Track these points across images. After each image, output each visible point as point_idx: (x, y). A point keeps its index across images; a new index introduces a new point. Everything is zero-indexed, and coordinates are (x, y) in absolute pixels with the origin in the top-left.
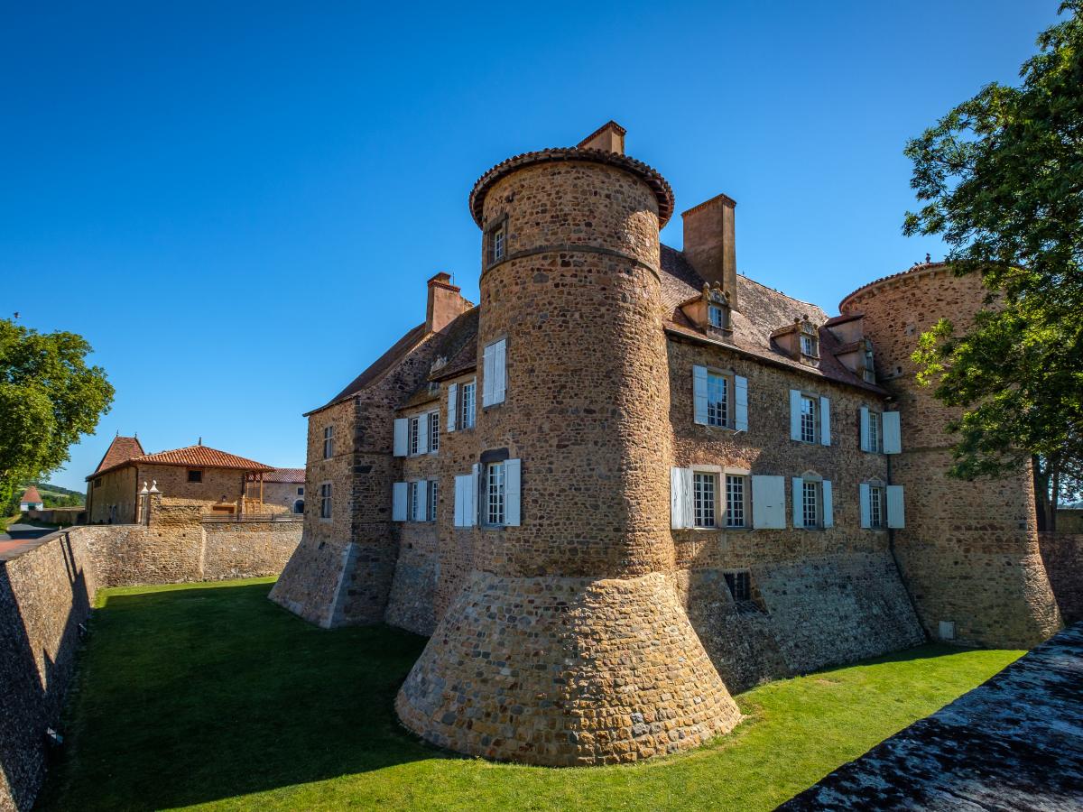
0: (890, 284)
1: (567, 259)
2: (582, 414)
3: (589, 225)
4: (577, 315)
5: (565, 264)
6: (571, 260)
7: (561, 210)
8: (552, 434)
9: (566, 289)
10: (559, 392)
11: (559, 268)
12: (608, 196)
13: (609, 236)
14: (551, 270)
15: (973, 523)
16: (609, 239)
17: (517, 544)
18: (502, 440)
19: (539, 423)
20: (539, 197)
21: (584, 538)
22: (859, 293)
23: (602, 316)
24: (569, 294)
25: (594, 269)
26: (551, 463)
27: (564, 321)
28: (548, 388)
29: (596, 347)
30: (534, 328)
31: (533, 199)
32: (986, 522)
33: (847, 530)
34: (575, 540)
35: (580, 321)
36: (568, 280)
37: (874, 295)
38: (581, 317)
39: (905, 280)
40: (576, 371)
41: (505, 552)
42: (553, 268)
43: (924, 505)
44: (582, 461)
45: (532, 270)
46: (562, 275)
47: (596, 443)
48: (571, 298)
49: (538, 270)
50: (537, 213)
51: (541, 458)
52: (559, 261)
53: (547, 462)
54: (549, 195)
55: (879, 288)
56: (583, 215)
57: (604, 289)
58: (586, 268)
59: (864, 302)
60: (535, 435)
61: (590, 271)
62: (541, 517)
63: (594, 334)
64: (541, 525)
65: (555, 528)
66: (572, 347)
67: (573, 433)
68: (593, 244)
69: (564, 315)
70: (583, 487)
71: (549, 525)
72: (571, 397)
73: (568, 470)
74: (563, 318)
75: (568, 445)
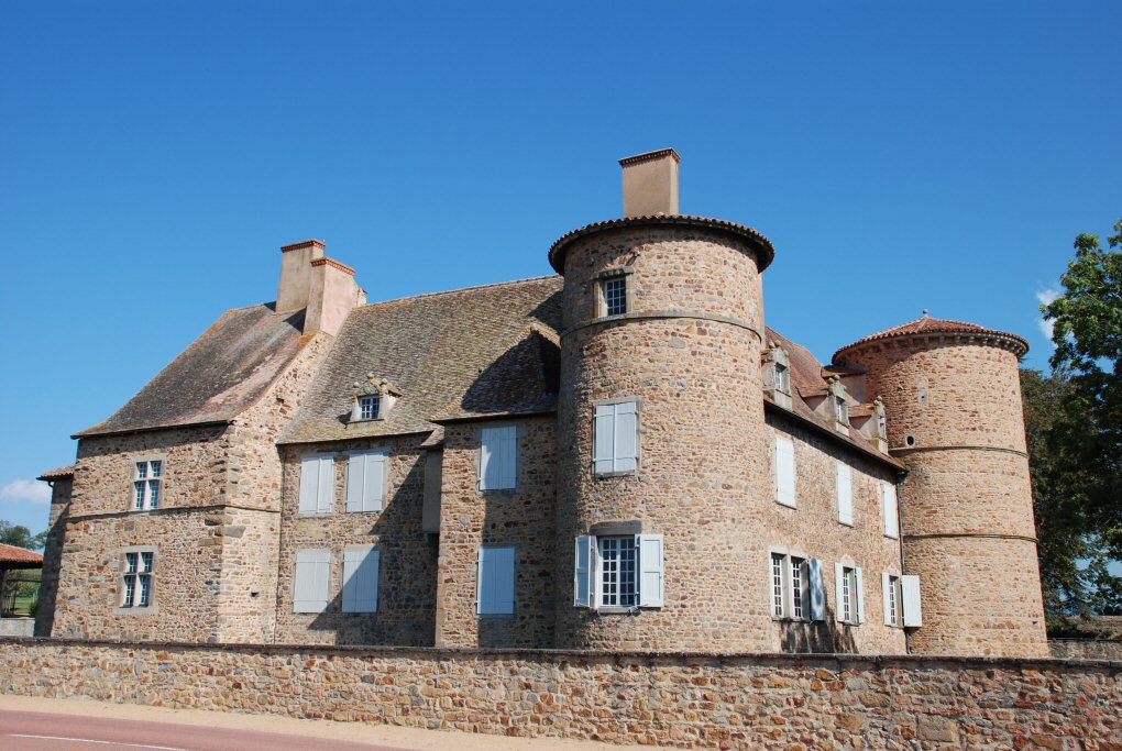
1: (703, 327)
2: (721, 489)
3: (720, 294)
4: (714, 387)
5: (702, 332)
6: (707, 329)
7: (695, 276)
8: (693, 509)
9: (703, 358)
10: (700, 465)
11: (695, 335)
12: (735, 267)
13: (737, 306)
14: (687, 337)
15: (991, 620)
16: (736, 310)
17: (655, 628)
18: (633, 512)
19: (679, 496)
20: (672, 258)
21: (726, 620)
23: (734, 389)
24: (706, 363)
25: (727, 340)
26: (693, 540)
27: (703, 392)
28: (689, 460)
29: (731, 420)
30: (671, 395)
31: (664, 259)
32: (1002, 619)
33: (875, 627)
34: (718, 622)
35: (717, 393)
36: (706, 348)
38: (718, 387)
40: (714, 444)
41: (638, 637)
42: (690, 335)
43: (940, 599)
44: (722, 538)
45: (666, 333)
46: (699, 343)
47: (733, 520)
48: (708, 367)
49: (673, 334)
50: (670, 274)
51: (683, 535)
52: (695, 328)
53: (689, 538)
54: (683, 259)
56: (716, 284)
57: (735, 361)
58: (720, 339)
60: (675, 510)
61: (724, 341)
62: (683, 598)
63: (728, 407)
64: (683, 606)
65: (699, 609)
66: (711, 419)
67: (713, 509)
68: (725, 314)
69: (702, 385)
70: (723, 566)
71: (693, 606)
72: (711, 471)
73: (710, 547)
74: (701, 388)
75: (708, 522)
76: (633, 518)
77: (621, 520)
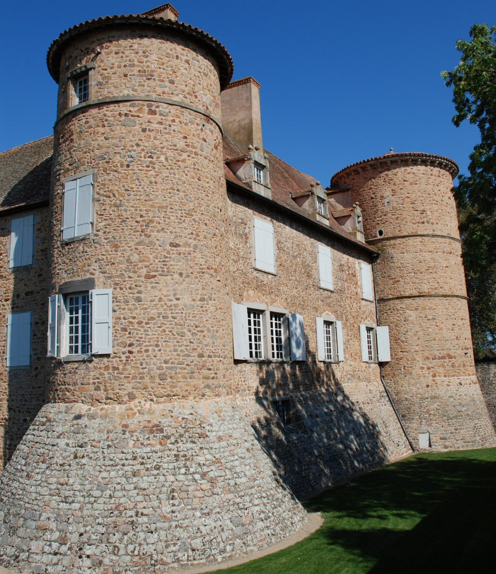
0: (371, 165)
1: (153, 108)
2: (168, 247)
3: (172, 82)
4: (162, 158)
5: (153, 113)
6: (157, 110)
7: (148, 66)
8: (140, 265)
9: (152, 134)
10: (147, 226)
11: (146, 115)
12: (187, 62)
13: (189, 94)
14: (138, 116)
15: (437, 353)
16: (188, 96)
17: (106, 373)
18: (88, 270)
19: (127, 254)
20: (127, 53)
21: (172, 363)
22: (347, 171)
23: (184, 161)
24: (155, 138)
25: (177, 120)
26: (139, 292)
27: (151, 162)
28: (137, 222)
29: (179, 187)
30: (122, 166)
31: (121, 55)
32: (445, 352)
33: (353, 363)
34: (164, 365)
35: (165, 163)
36: (155, 126)
37: (359, 173)
38: (166, 159)
39: (381, 163)
40: (162, 207)
41: (92, 381)
42: (141, 115)
43: (403, 342)
44: (169, 290)
45: (120, 114)
46: (149, 122)
47: (181, 274)
48: (157, 142)
49: (126, 115)
50: (125, 66)
51: (130, 288)
52: (146, 109)
53: (136, 291)
54: (137, 53)
55: (362, 168)
56: (167, 74)
57: (185, 138)
58: (170, 118)
59: (351, 177)
60: (123, 266)
61: (173, 121)
62: (131, 345)
63: (177, 176)
64: (131, 352)
65: (145, 354)
66: (159, 186)
67: (160, 265)
68: (176, 99)
69: (150, 157)
70: (170, 315)
71: (138, 352)
72: (158, 231)
73: (157, 299)
74: (150, 159)
75: (155, 276)
76: (88, 276)
77: (79, 278)
